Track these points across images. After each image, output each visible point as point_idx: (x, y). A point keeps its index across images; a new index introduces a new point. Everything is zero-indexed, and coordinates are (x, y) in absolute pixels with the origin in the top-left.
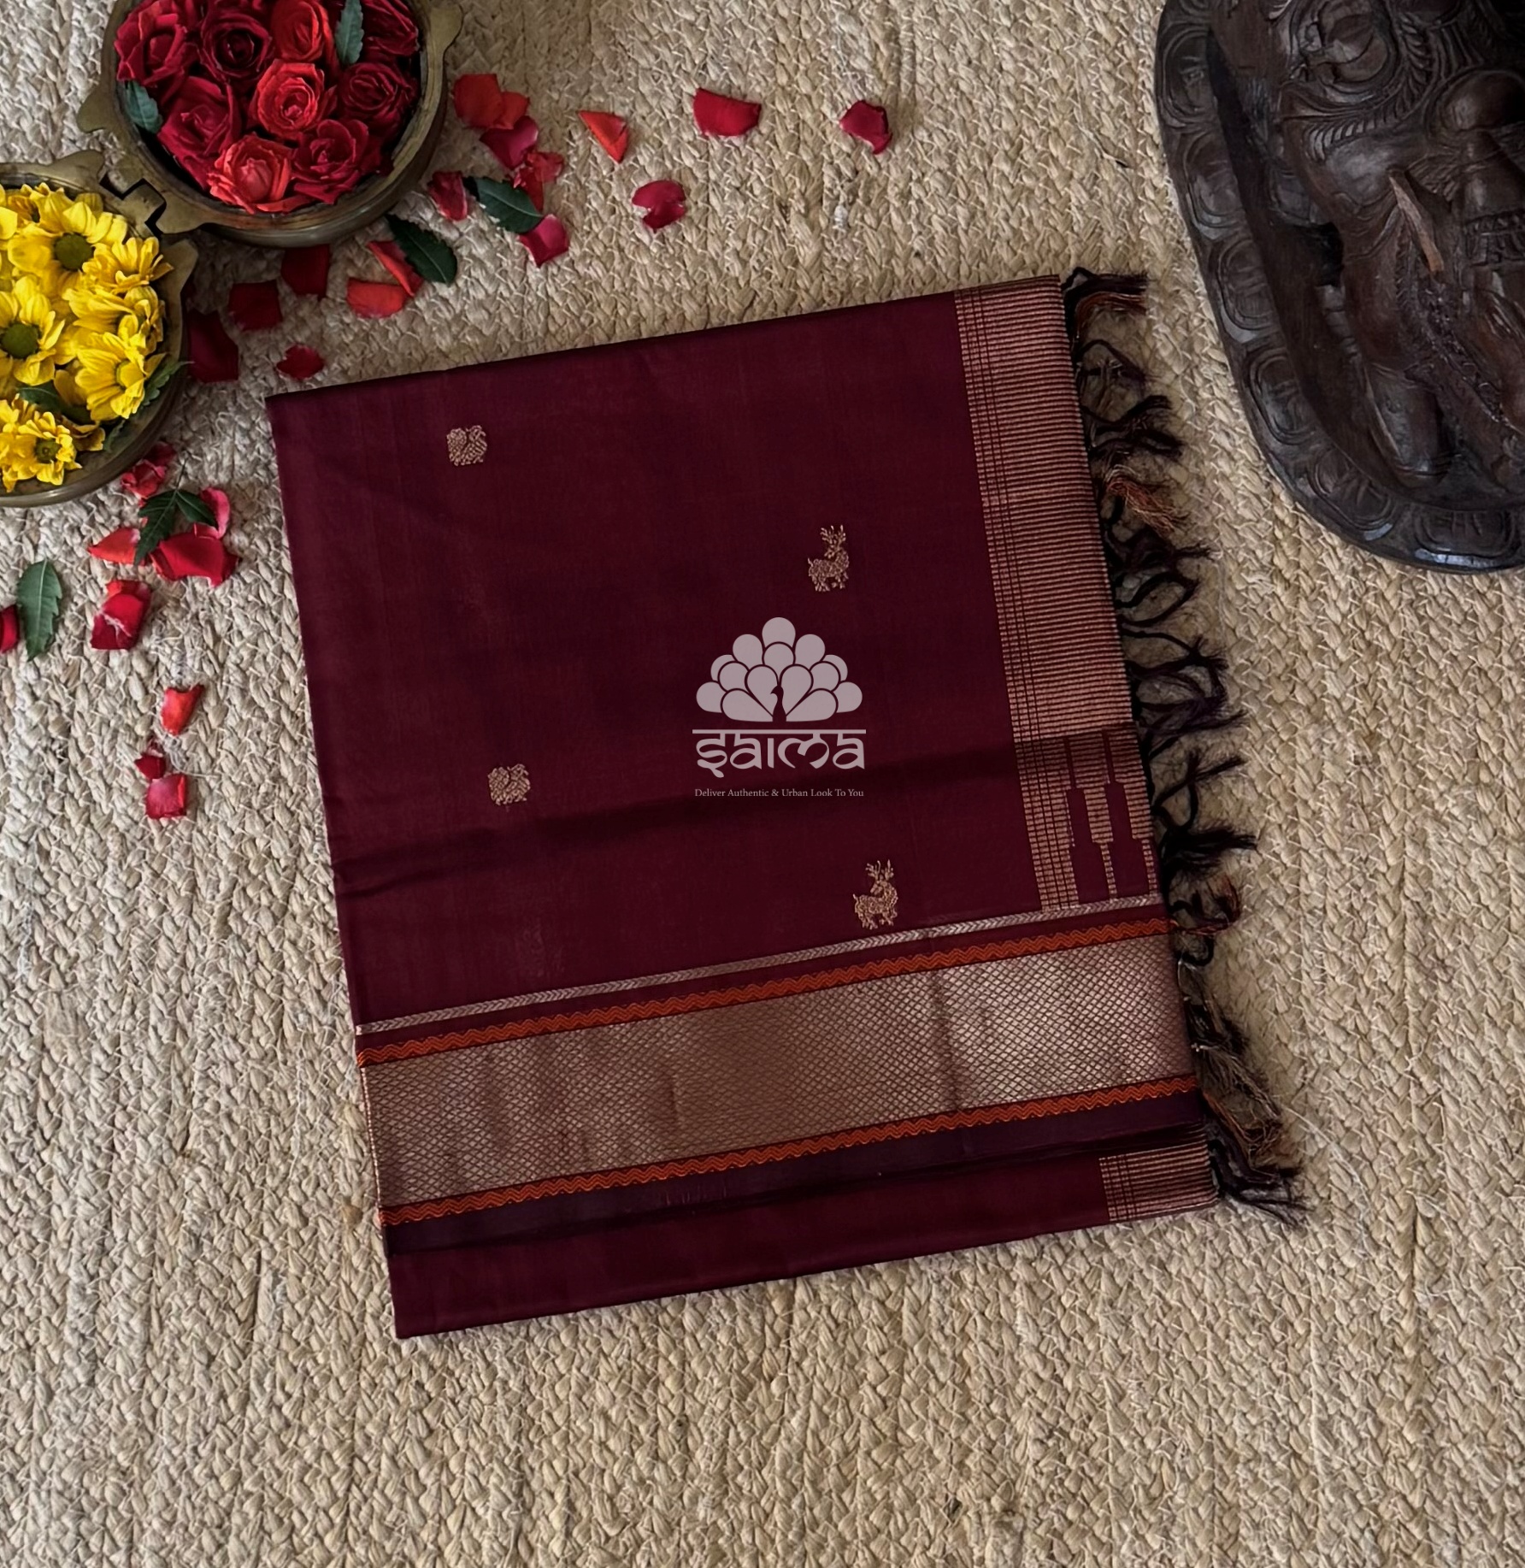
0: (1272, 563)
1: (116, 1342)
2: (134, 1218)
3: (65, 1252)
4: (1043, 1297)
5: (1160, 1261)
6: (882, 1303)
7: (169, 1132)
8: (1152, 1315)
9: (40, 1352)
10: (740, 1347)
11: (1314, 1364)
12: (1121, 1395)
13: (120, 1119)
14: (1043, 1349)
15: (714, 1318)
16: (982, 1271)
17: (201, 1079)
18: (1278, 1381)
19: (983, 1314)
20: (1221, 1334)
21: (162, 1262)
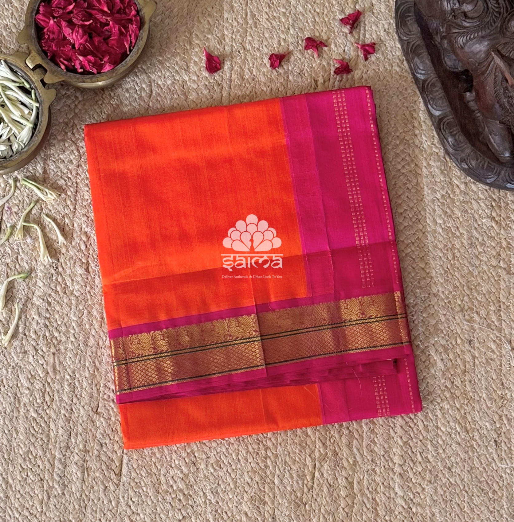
0: (491, 214)
1: (72, 479)
2: (79, 435)
3: (55, 446)
4: (405, 479)
5: (449, 467)
6: (347, 478)
7: (91, 405)
8: (445, 486)
9: (45, 481)
10: (295, 492)
11: (505, 507)
12: (434, 515)
13: (75, 400)
14: (405, 497)
15: (285, 481)
16: (383, 468)
17: (103, 387)
18: (491, 512)
19: (383, 484)
20: (470, 494)
21: (89, 452)
